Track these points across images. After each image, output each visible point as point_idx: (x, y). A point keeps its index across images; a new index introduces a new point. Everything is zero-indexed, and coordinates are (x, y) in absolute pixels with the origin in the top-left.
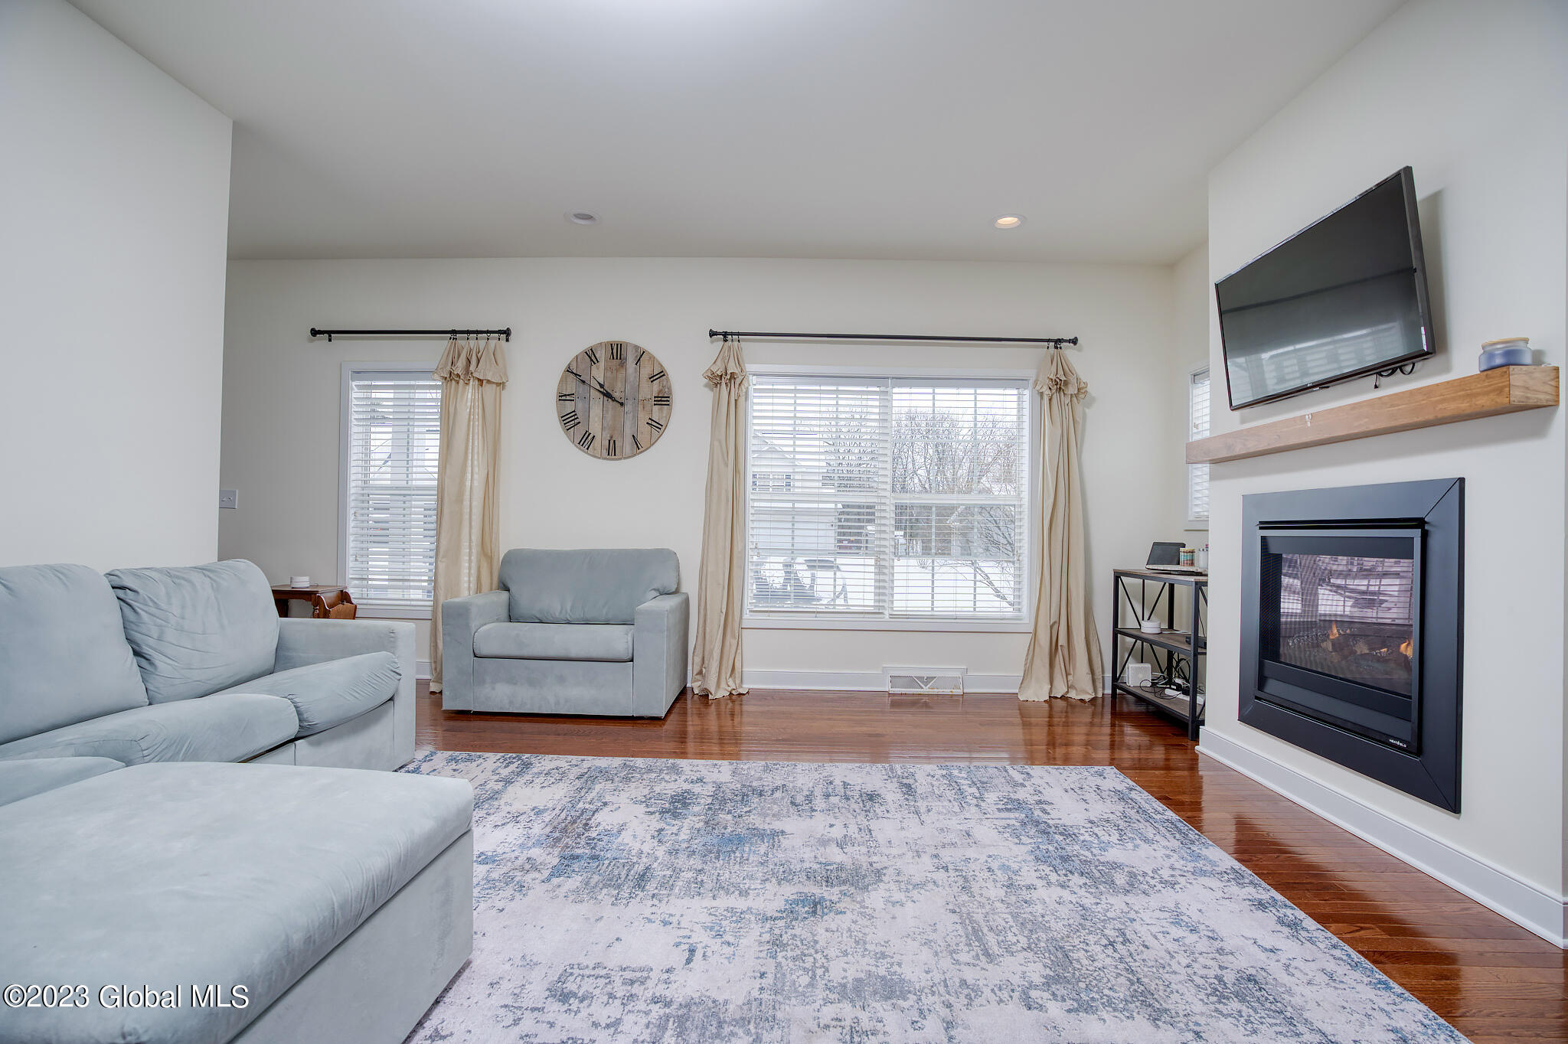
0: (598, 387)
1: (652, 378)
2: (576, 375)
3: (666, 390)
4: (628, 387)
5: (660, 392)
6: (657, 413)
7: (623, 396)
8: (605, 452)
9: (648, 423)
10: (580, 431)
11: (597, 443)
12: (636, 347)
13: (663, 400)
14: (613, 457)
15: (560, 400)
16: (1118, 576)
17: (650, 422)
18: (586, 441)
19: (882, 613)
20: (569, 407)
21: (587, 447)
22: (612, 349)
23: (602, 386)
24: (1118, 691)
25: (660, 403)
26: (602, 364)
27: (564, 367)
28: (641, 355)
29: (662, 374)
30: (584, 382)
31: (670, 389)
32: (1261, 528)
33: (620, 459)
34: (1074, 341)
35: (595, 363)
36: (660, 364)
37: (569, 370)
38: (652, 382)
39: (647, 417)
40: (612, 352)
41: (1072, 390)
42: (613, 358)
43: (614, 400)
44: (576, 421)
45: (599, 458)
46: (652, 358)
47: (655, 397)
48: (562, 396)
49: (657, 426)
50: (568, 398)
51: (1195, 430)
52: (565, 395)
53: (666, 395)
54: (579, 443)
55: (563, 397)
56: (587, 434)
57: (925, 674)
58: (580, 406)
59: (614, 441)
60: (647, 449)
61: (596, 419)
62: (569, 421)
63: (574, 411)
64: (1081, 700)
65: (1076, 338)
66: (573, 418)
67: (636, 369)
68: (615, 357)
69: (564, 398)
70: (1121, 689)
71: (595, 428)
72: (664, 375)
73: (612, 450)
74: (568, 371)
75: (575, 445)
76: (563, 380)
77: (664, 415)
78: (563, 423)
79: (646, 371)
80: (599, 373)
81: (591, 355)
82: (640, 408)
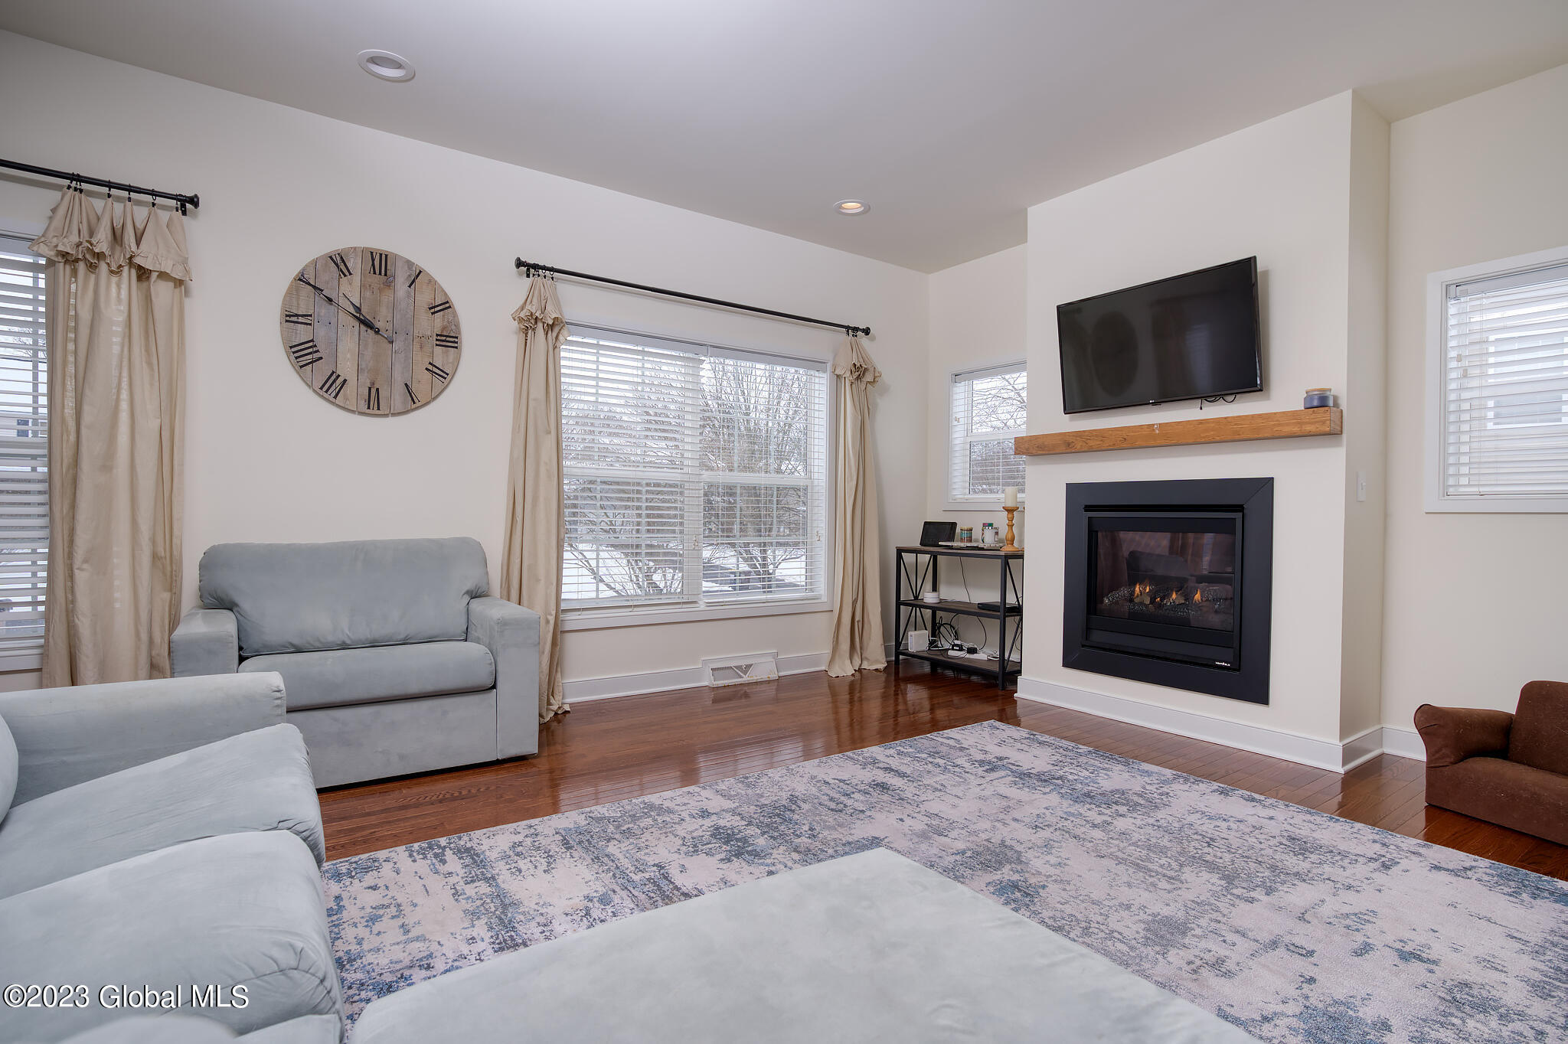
0: (352, 310)
1: (434, 309)
2: (314, 287)
3: (453, 327)
4: (397, 316)
5: (444, 328)
6: (440, 357)
7: (390, 328)
8: (363, 407)
9: (427, 369)
10: (323, 370)
11: (350, 390)
12: (409, 264)
13: (449, 340)
14: (376, 412)
15: (287, 321)
16: (900, 552)
17: (430, 367)
18: (332, 387)
19: (695, 602)
20: (302, 334)
21: (334, 394)
22: (373, 260)
23: (358, 309)
24: (901, 657)
25: (444, 343)
26: (357, 278)
27: (295, 272)
28: (416, 276)
29: (447, 305)
30: (330, 300)
31: (457, 326)
32: (1086, 511)
33: (386, 416)
34: (867, 331)
35: (345, 276)
36: (443, 291)
37: (301, 278)
38: (432, 313)
39: (427, 360)
40: (373, 265)
41: (869, 377)
42: (375, 273)
43: (377, 332)
44: (316, 356)
45: (353, 412)
46: (431, 281)
47: (437, 335)
48: (290, 316)
49: (441, 375)
50: (301, 319)
51: (956, 423)
52: (297, 315)
53: (452, 334)
54: (321, 388)
55: (291, 318)
56: (333, 376)
57: (743, 663)
58: (321, 334)
59: (378, 389)
60: (428, 403)
61: (349, 356)
62: (304, 355)
63: (312, 341)
64: (876, 670)
65: (868, 329)
66: (311, 350)
67: (409, 293)
68: (377, 272)
69: (294, 319)
70: (903, 654)
71: (347, 368)
72: (450, 307)
73: (373, 403)
74: (300, 280)
75: (314, 391)
76: (291, 293)
77: (451, 361)
78: (292, 357)
79: (424, 298)
80: (351, 290)
81: (339, 262)
82: (417, 346)
